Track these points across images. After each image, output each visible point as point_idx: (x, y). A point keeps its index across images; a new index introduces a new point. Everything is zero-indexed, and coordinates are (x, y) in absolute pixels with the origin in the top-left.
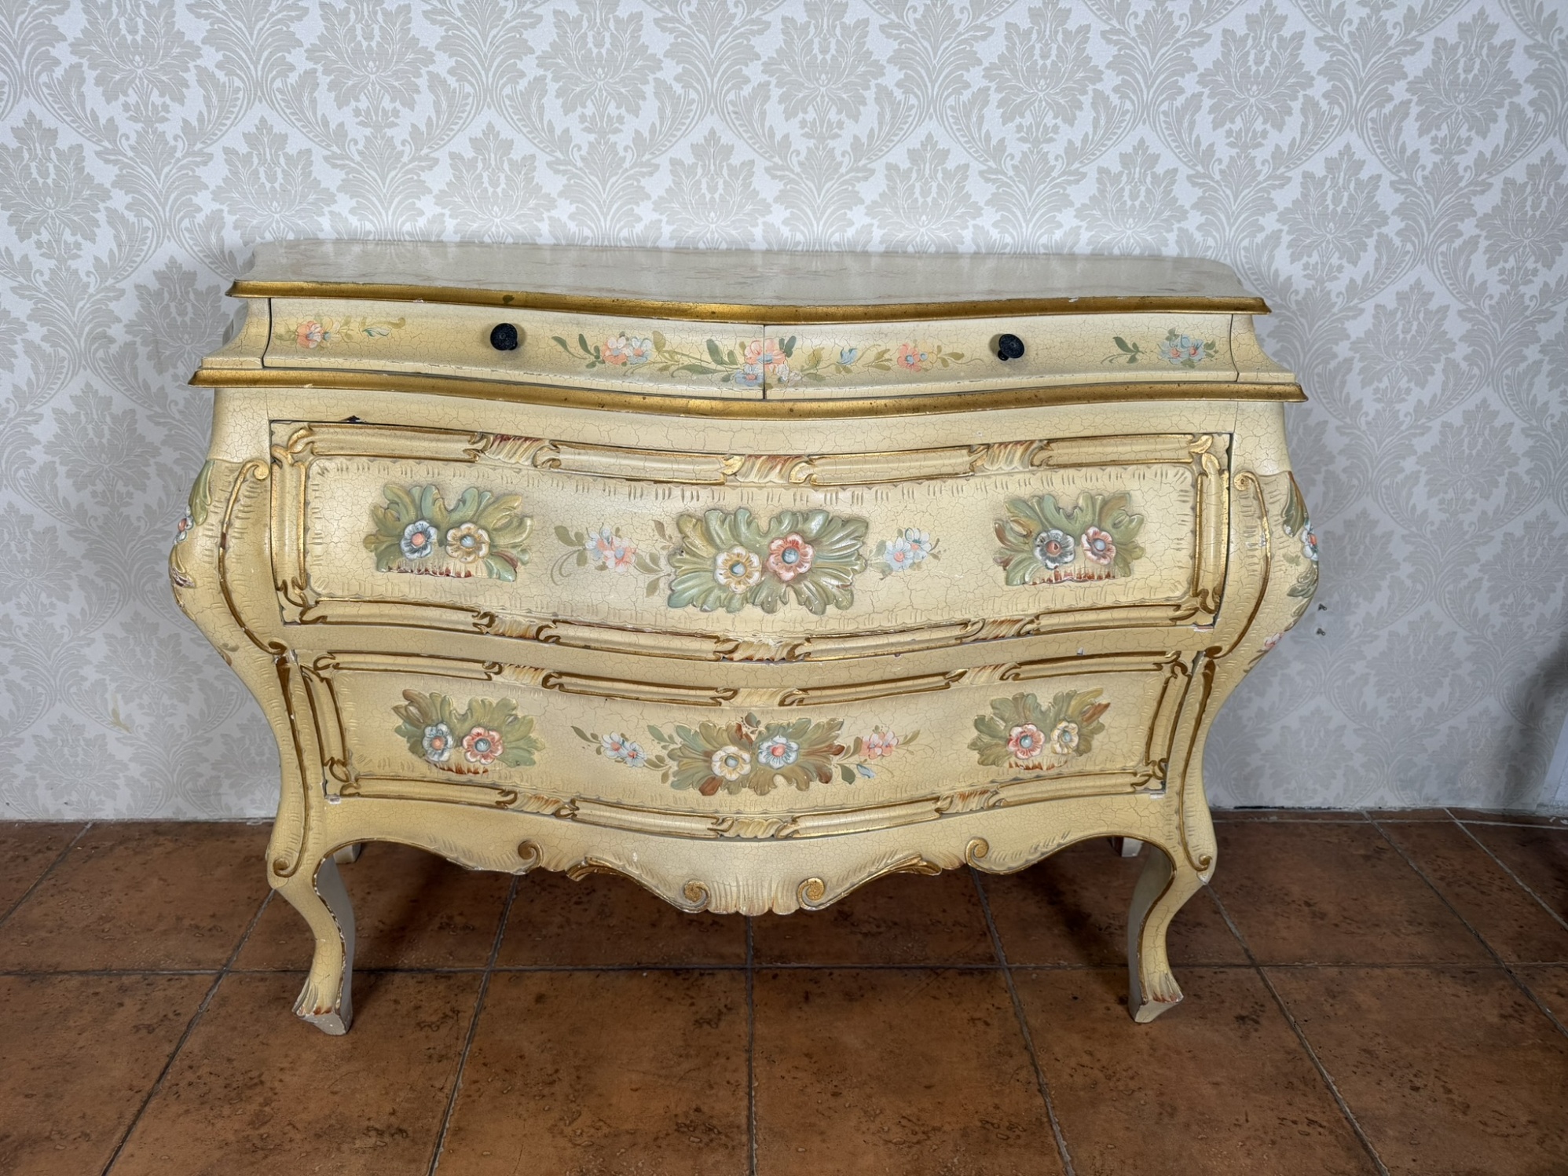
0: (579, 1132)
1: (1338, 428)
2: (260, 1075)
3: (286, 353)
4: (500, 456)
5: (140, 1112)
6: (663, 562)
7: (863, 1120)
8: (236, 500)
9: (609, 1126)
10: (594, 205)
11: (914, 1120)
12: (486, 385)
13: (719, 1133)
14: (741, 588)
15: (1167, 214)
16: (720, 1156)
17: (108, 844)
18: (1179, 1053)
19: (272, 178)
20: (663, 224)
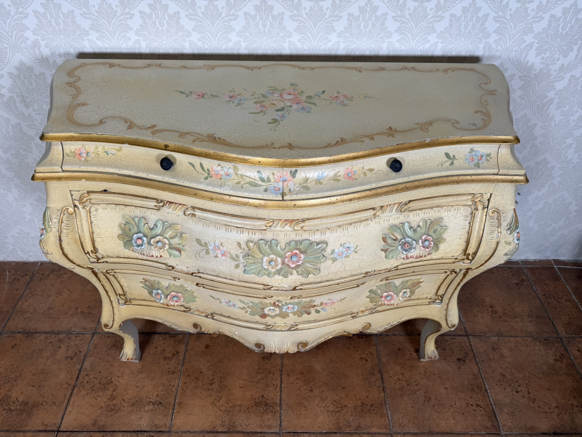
0: (221, 405)
1: (541, 127)
2: (111, 379)
3: (71, 164)
4: (170, 210)
5: (72, 393)
6: (241, 258)
7: (320, 401)
8: (62, 222)
9: (232, 403)
10: (209, 34)
11: (338, 402)
12: (161, 183)
13: (270, 406)
14: (273, 270)
15: (480, 35)
16: (270, 416)
17: (47, 273)
18: (434, 374)
19: (58, 24)
20: (242, 42)
